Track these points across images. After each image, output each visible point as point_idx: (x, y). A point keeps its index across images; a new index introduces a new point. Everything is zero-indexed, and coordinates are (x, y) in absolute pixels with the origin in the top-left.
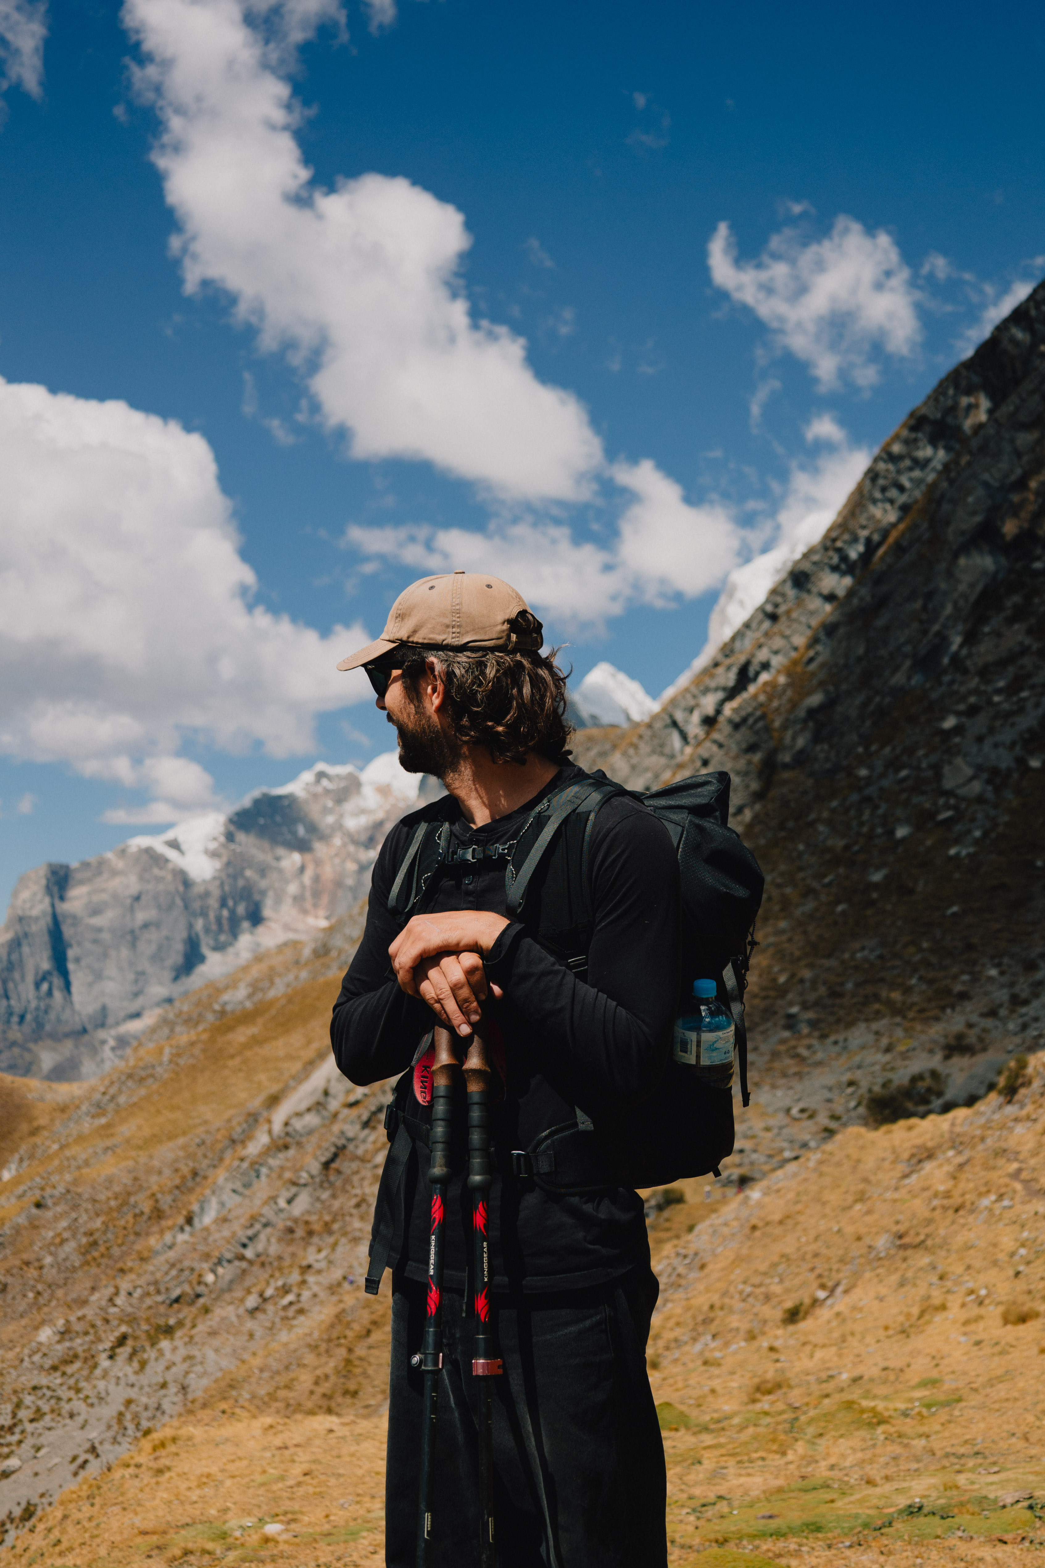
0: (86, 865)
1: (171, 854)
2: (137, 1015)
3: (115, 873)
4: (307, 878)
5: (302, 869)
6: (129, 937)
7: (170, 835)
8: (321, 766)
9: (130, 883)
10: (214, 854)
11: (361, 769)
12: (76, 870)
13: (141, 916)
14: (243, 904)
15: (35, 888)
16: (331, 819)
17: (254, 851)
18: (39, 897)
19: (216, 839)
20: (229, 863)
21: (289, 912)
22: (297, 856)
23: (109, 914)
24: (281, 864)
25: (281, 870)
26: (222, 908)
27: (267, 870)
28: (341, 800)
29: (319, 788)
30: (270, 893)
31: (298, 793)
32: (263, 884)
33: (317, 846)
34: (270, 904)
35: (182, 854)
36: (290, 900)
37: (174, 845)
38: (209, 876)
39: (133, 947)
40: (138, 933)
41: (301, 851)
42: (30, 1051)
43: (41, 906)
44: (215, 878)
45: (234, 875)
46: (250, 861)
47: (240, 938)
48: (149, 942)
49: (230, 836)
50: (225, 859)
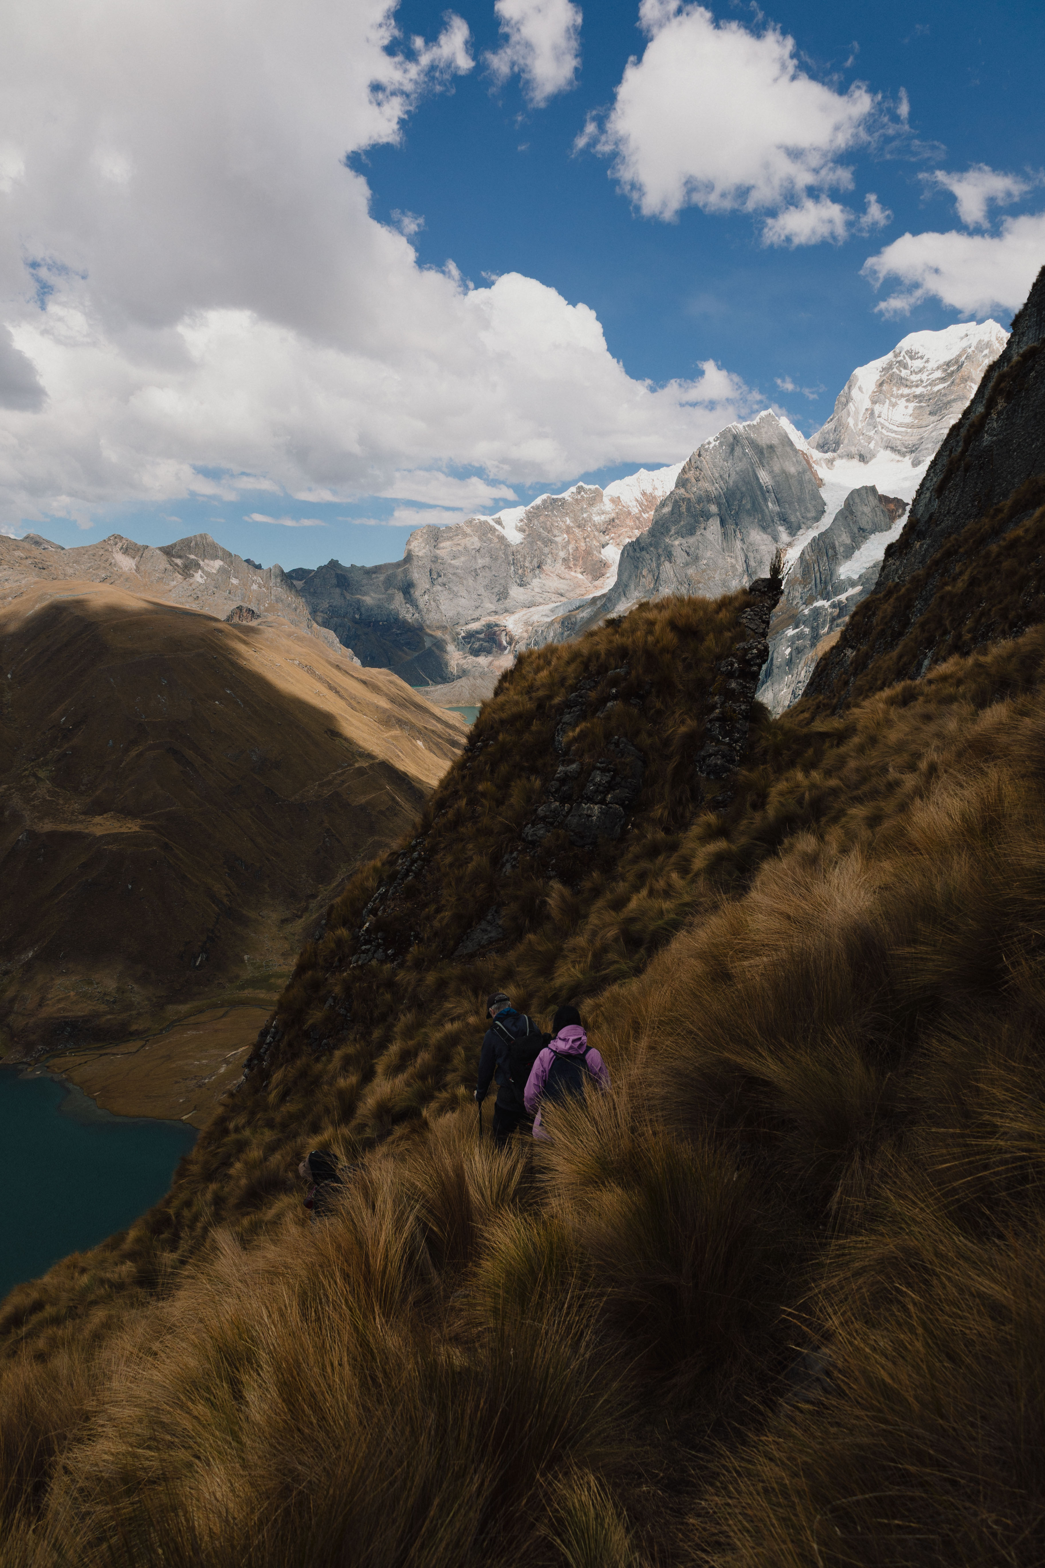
0: (449, 528)
1: (498, 527)
2: (478, 619)
3: (465, 535)
4: (571, 548)
5: (568, 542)
6: (473, 573)
7: (496, 516)
8: (581, 484)
9: (474, 542)
10: (521, 530)
11: (604, 487)
12: (443, 532)
13: (481, 562)
14: (536, 560)
15: (421, 540)
16: (585, 515)
17: (541, 530)
18: (423, 545)
19: (522, 520)
20: (529, 535)
21: (560, 567)
22: (565, 536)
23: (463, 559)
24: (557, 539)
25: (556, 543)
26: (524, 561)
27: (548, 542)
28: (591, 505)
29: (579, 497)
30: (550, 556)
31: (567, 498)
32: (546, 550)
33: (576, 530)
34: (549, 561)
35: (504, 528)
36: (561, 561)
37: (499, 522)
38: (518, 542)
39: (475, 580)
40: (479, 571)
41: (568, 533)
42: (418, 635)
43: (424, 551)
44: (522, 543)
45: (532, 543)
46: (539, 536)
47: (534, 580)
48: (485, 577)
49: (529, 520)
50: (527, 533)
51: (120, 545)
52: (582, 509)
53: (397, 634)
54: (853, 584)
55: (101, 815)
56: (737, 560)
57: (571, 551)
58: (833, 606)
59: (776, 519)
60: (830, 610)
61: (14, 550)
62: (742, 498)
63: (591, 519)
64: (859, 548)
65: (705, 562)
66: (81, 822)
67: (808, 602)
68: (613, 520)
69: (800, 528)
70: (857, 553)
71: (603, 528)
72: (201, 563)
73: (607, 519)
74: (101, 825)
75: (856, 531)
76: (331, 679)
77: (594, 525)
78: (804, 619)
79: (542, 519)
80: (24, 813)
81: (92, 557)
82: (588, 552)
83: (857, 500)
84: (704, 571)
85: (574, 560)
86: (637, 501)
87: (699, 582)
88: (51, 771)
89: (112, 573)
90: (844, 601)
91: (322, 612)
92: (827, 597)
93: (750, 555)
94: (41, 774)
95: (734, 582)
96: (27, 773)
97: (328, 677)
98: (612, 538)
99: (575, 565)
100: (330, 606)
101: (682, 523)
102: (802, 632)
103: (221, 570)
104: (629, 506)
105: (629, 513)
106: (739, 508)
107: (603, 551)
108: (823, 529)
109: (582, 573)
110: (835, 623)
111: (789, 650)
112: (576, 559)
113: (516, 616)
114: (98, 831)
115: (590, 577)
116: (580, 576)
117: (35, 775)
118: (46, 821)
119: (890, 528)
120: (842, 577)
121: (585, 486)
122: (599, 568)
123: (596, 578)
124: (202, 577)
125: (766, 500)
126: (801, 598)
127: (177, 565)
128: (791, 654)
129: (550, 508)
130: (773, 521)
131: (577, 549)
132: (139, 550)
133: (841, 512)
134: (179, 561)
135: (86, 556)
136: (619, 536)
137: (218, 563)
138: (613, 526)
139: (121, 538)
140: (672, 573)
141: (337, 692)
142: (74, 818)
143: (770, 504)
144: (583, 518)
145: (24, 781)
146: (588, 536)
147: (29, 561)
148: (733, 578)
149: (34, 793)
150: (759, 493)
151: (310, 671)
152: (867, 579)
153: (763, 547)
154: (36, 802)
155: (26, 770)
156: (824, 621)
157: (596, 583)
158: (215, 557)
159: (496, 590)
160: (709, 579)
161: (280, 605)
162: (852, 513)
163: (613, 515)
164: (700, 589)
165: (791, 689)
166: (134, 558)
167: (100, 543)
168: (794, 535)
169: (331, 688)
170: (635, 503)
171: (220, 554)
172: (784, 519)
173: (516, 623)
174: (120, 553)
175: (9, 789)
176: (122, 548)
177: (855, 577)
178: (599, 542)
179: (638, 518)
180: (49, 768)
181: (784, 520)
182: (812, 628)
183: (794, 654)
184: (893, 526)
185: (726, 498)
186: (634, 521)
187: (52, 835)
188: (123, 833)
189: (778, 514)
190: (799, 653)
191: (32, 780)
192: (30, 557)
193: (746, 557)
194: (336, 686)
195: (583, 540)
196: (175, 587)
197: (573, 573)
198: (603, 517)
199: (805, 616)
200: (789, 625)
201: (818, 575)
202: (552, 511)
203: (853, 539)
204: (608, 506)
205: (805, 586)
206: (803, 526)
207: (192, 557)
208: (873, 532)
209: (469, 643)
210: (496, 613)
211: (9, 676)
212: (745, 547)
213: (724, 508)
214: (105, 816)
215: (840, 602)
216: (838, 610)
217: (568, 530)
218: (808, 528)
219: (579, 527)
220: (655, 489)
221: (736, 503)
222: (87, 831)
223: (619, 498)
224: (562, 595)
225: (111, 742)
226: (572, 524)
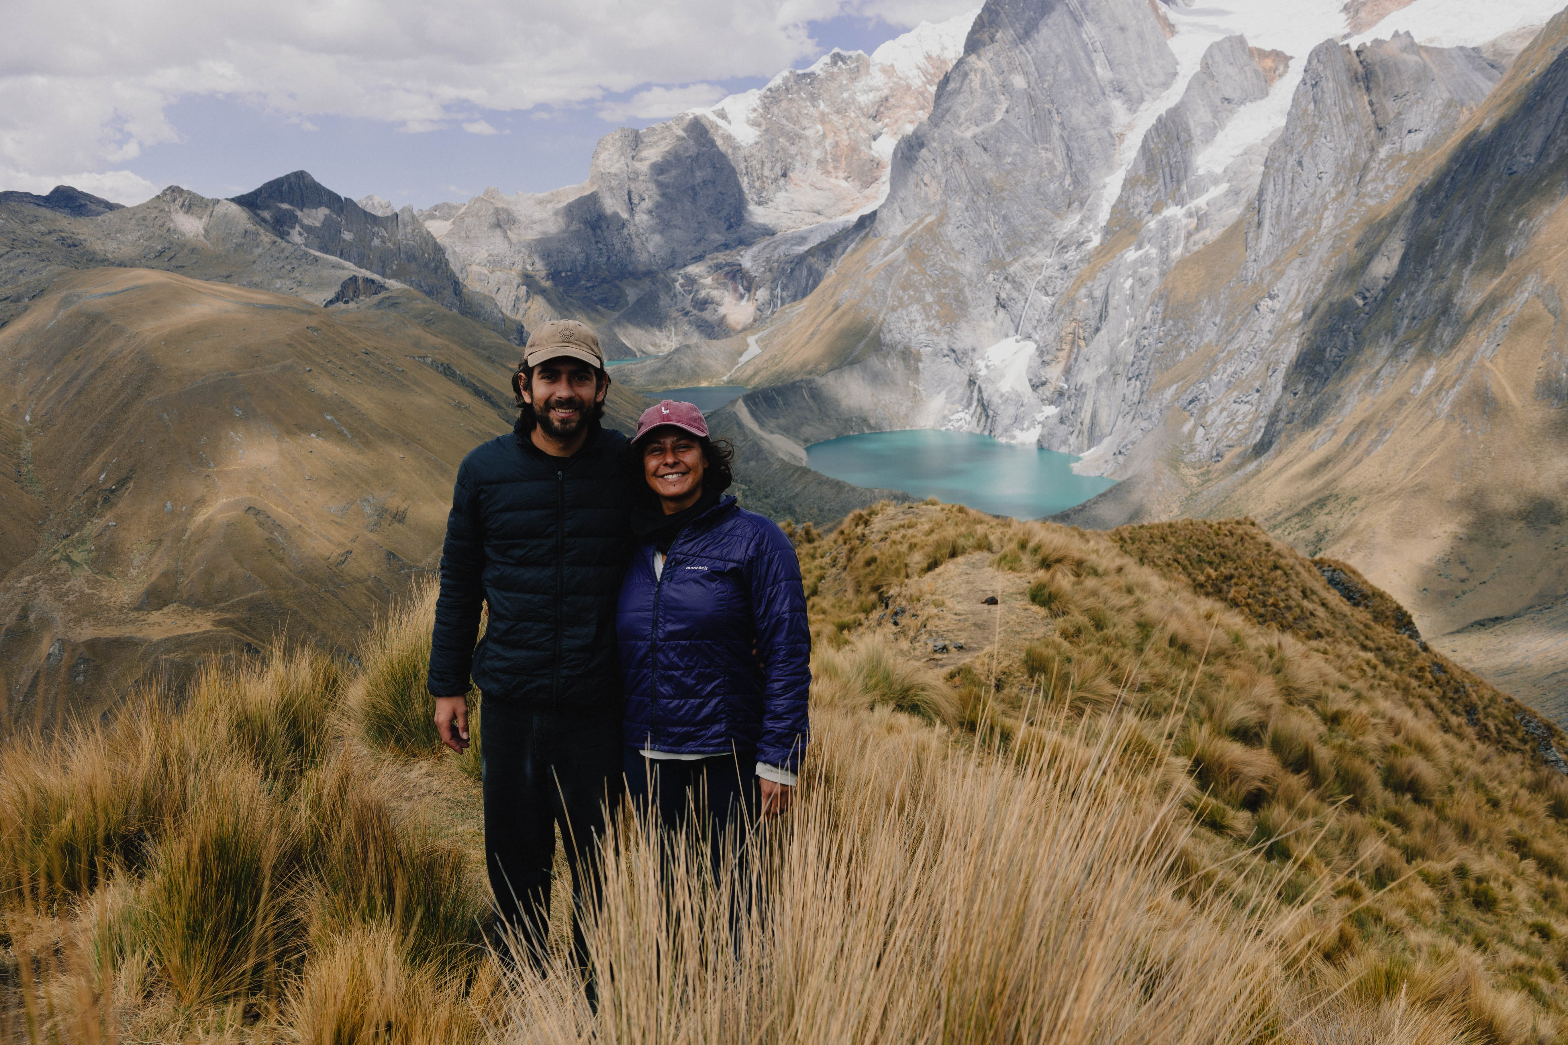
0: (651, 130)
1: (721, 122)
2: (701, 257)
3: (676, 138)
4: (828, 143)
5: (824, 136)
6: (690, 192)
7: (718, 106)
8: (836, 50)
9: (688, 146)
10: (756, 124)
11: (870, 52)
12: (644, 135)
13: (699, 175)
14: (779, 165)
15: (612, 150)
16: (845, 95)
17: (784, 121)
18: (616, 157)
19: (755, 110)
20: (767, 131)
21: (814, 173)
22: (819, 127)
23: (674, 172)
24: (807, 133)
25: (806, 138)
26: (762, 168)
27: (794, 138)
28: (853, 79)
29: (835, 69)
30: (799, 157)
31: (818, 72)
32: (793, 150)
33: (834, 118)
34: (798, 165)
35: (730, 123)
36: (814, 164)
37: (722, 115)
38: (751, 141)
39: (694, 201)
40: (698, 188)
41: (823, 122)
42: (617, 287)
43: (618, 165)
44: (757, 143)
45: (771, 142)
46: (781, 129)
47: (779, 195)
48: (708, 196)
49: (766, 108)
50: (764, 127)
51: (180, 201)
52: (841, 86)
53: (587, 288)
54: (1216, 181)
55: (160, 609)
56: (1055, 154)
57: (828, 148)
58: (1190, 215)
59: (1108, 89)
60: (1185, 221)
61: (32, 222)
62: (1057, 63)
63: (854, 100)
64: (1222, 127)
65: (1009, 160)
66: (132, 622)
67: (1155, 210)
68: (887, 99)
69: (1142, 100)
70: (1220, 136)
71: (872, 111)
72: (299, 213)
73: (878, 99)
74: (159, 624)
75: (1219, 104)
76: (480, 381)
77: (860, 109)
78: (1150, 235)
79: (784, 104)
80: (55, 614)
81: (141, 222)
82: (854, 149)
83: (1218, 58)
84: (1009, 173)
85: (834, 161)
86: (919, 68)
87: (1003, 190)
88: (90, 551)
89: (171, 243)
90: (1204, 207)
91: (479, 264)
92: (1181, 203)
93: (1074, 144)
94: (77, 556)
95: (1052, 186)
96: (57, 556)
97: (474, 377)
98: (886, 125)
99: (835, 168)
100: (490, 255)
101: (975, 105)
102: (1147, 255)
103: (327, 222)
104: (907, 78)
105: (909, 87)
106: (1054, 79)
107: (874, 144)
108: (1172, 104)
109: (846, 179)
110: (1192, 240)
111: (1130, 281)
112: (836, 159)
113: (755, 249)
114: (156, 634)
115: (858, 184)
116: (844, 184)
117: (68, 559)
118: (85, 624)
119: (1267, 94)
120: (1201, 172)
121: (844, 53)
122: (871, 170)
123: (866, 185)
124: (300, 234)
125: (1092, 63)
126: (1146, 204)
127: (264, 220)
128: (1132, 287)
129: (795, 88)
130: (1104, 94)
131: (836, 145)
132: (207, 206)
133: (1196, 77)
134: (266, 214)
135: (133, 222)
136: (896, 121)
137: (322, 212)
138: (887, 108)
139: (180, 191)
140: (964, 178)
141: (488, 398)
142: (123, 616)
143: (1098, 69)
144: (843, 100)
145: (54, 568)
146: (851, 126)
147: (53, 237)
148: (1051, 180)
149: (68, 584)
150: (1082, 54)
151: (447, 371)
152: (1235, 173)
153: (1091, 133)
154: (71, 598)
155: (56, 552)
156: (1177, 237)
157: (867, 192)
158: (319, 204)
159: (724, 213)
160: (1016, 184)
161: (413, 266)
162: (1212, 76)
163: (886, 92)
164: (1004, 199)
165: (1134, 337)
166: (201, 218)
167: (152, 201)
168: (1135, 111)
169: (477, 393)
170: (916, 72)
171: (325, 198)
172: (1120, 89)
173: (754, 258)
174: (181, 213)
175: (34, 581)
176: (183, 205)
177: (1219, 170)
178: (867, 131)
179: (922, 94)
180: (87, 547)
181: (1120, 91)
182: (1161, 248)
183: (1137, 288)
184: (1271, 91)
185: (1035, 64)
186: (916, 98)
187: (92, 644)
188: (188, 635)
189: (1111, 82)
190: (1143, 285)
191: (65, 566)
192: (54, 231)
193: (1068, 148)
194: (486, 389)
195: (845, 132)
196: (260, 256)
197: (833, 180)
198: (871, 96)
199: (1150, 231)
200: (1130, 245)
201: (1167, 170)
202: (798, 92)
203: (1215, 113)
204: (877, 78)
205: (1150, 187)
206: (1147, 97)
207: (285, 206)
208: (1242, 102)
209: (690, 292)
210: (726, 246)
211: (28, 418)
212: (1065, 134)
213: (1032, 80)
214: (165, 610)
215: (1198, 209)
216: (1195, 221)
217: (823, 118)
218: (1154, 100)
219: (838, 112)
220: (944, 48)
221: (1050, 71)
222: (140, 635)
223: (892, 66)
224: (819, 213)
225: (169, 504)
226: (827, 110)
